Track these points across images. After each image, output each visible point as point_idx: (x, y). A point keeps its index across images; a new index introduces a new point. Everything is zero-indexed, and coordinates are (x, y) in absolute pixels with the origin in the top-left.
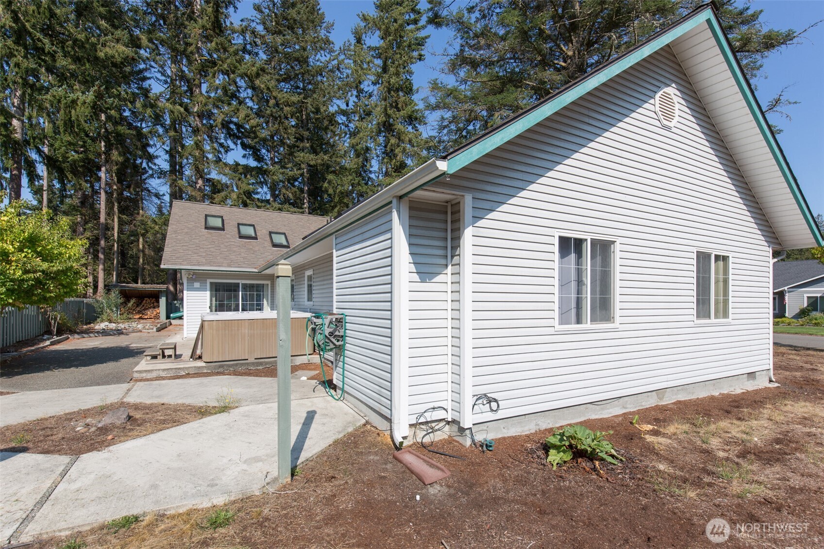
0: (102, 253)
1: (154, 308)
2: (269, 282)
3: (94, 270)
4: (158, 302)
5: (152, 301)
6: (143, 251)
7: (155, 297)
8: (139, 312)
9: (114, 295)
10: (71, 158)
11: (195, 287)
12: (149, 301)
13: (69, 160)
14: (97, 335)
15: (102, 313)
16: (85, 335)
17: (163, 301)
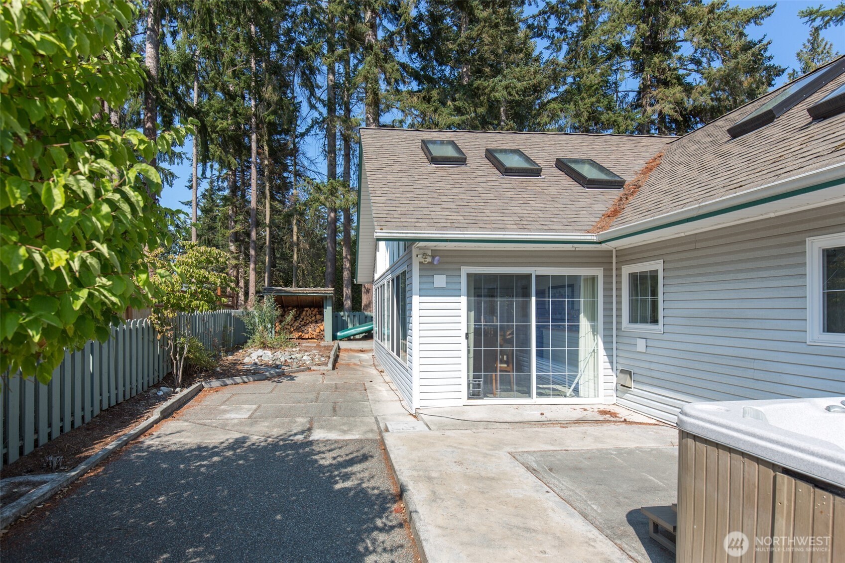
0: (253, 248)
1: (316, 322)
2: (599, 272)
3: (245, 273)
4: (322, 313)
5: (314, 313)
6: (298, 244)
7: (317, 305)
8: (298, 329)
9: (267, 303)
10: (220, 126)
11: (436, 285)
12: (309, 312)
13: (218, 129)
14: (246, 380)
15: (252, 332)
16: (229, 381)
17: (328, 311)
